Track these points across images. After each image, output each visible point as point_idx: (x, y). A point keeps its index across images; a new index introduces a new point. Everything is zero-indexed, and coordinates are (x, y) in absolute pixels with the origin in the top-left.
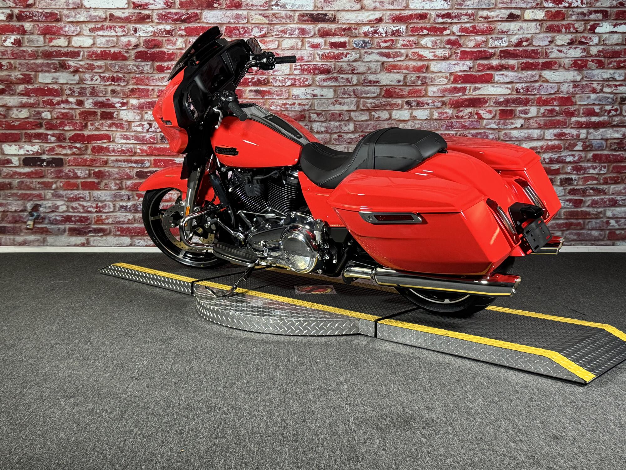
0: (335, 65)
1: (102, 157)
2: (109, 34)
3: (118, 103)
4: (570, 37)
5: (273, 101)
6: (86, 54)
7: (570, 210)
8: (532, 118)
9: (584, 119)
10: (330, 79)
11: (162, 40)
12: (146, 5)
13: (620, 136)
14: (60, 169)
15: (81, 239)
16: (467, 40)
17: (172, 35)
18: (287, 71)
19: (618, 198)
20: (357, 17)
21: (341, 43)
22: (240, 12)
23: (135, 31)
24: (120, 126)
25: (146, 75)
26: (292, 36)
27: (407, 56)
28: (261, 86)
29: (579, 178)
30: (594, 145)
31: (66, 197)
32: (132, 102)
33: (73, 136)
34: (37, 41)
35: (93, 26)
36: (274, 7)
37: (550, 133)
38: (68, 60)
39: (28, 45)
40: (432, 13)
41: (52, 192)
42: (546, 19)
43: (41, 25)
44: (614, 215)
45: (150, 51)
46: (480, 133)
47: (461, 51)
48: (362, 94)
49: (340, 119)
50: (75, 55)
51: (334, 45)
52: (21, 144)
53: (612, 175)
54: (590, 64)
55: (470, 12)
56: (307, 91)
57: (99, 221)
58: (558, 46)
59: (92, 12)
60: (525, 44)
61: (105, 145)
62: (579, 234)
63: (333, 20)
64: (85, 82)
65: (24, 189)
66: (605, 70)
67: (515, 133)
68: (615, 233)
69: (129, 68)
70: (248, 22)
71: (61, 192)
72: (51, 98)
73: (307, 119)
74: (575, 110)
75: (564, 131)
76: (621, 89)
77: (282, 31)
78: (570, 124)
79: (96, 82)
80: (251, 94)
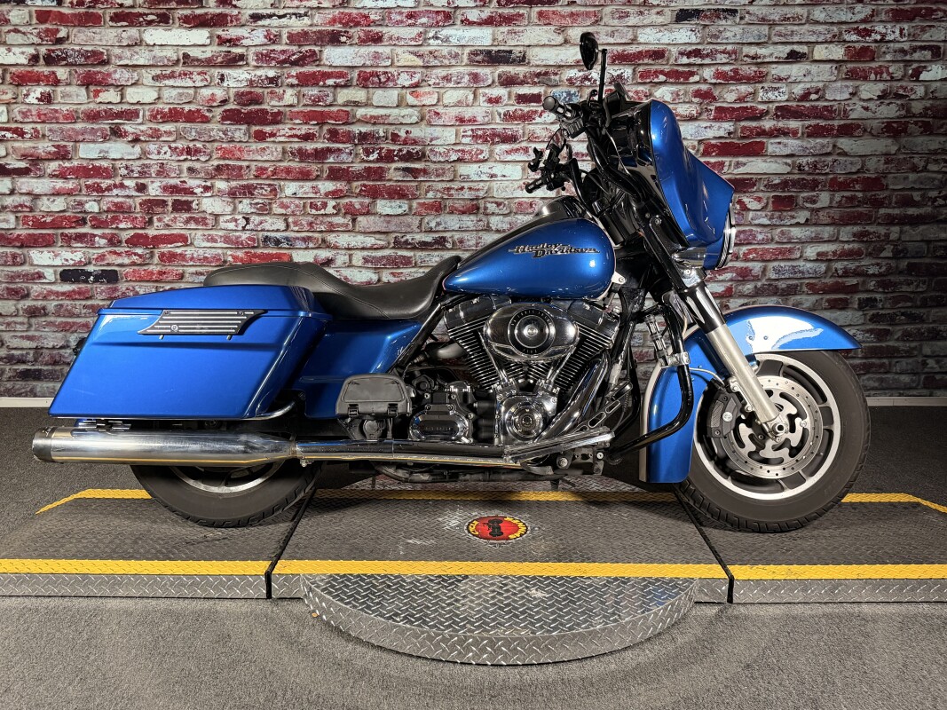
0: (524, 129)
1: (175, 268)
2: (182, 85)
3: (198, 187)
4: (881, 86)
5: (430, 184)
6: (147, 113)
7: (871, 345)
8: (822, 209)
9: (896, 211)
10: (517, 150)
11: (263, 93)
12: (238, 39)
14: (114, 286)
16: (726, 90)
17: (277, 85)
18: (452, 139)
19: (942, 328)
20: (557, 55)
21: (533, 95)
22: (379, 49)
23: (222, 79)
24: (203, 221)
25: (238, 145)
26: (460, 85)
28: (412, 162)
29: (885, 298)
30: (909, 249)
32: (219, 186)
33: (132, 237)
34: (77, 95)
35: (158, 71)
36: (431, 41)
37: (846, 233)
38: (124, 124)
39: (62, 101)
40: (672, 50)
42: (846, 59)
43: (80, 70)
44: (933, 352)
45: (245, 110)
46: (743, 232)
47: (716, 108)
49: (530, 210)
50: (131, 115)
51: (522, 99)
52: (57, 250)
53: (934, 294)
54: (912, 127)
55: (729, 48)
56: (481, 169)
58: (864, 100)
59: (157, 52)
60: (813, 97)
61: (179, 251)
62: (881, 380)
63: (522, 60)
64: (150, 157)
65: (64, 316)
66: (930, 138)
67: (796, 232)
68: (934, 378)
69: (212, 134)
70: (391, 65)
72: (98, 181)
73: (482, 211)
74: (884, 198)
75: (867, 228)
77: (444, 78)
78: (877, 218)
79: (165, 156)
80: (398, 174)
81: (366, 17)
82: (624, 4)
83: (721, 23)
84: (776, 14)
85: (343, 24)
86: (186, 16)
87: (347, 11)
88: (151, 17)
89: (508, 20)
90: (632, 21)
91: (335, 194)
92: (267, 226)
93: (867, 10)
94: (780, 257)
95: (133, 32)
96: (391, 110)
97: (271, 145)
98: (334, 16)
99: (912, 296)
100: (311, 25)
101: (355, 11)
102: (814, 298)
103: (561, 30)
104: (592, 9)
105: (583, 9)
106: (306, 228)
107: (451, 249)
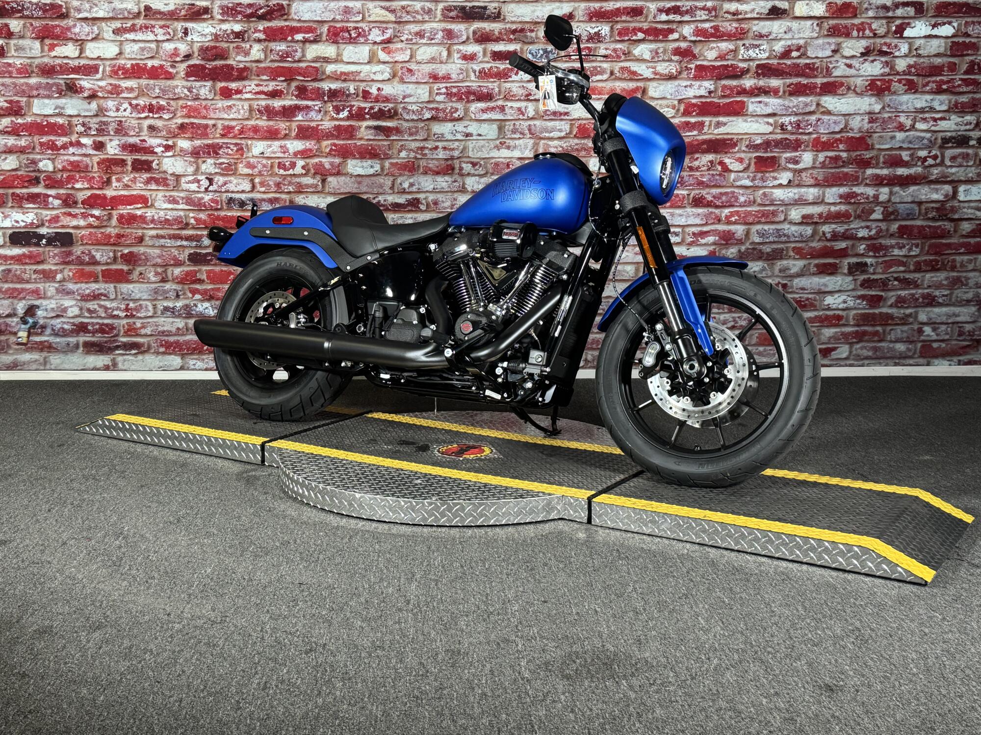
0: (499, 87)
1: (134, 231)
2: (143, 39)
3: (159, 146)
4: (864, 43)
5: (403, 143)
6: (108, 69)
7: (863, 311)
8: (805, 169)
9: (885, 172)
10: (493, 109)
11: (228, 47)
13: (941, 198)
14: (68, 249)
15: (103, 360)
16: (706, 48)
17: (243, 40)
18: (425, 97)
19: (937, 293)
20: (533, 11)
21: (509, 52)
22: (349, 4)
23: (186, 32)
24: (162, 181)
25: (204, 103)
26: (433, 41)
27: (612, 73)
28: (384, 120)
29: (876, 262)
30: (900, 211)
31: (79, 294)
32: (182, 145)
33: (89, 197)
34: (31, 49)
35: (117, 24)
37: (832, 194)
38: (79, 79)
39: (16, 54)
40: (651, 6)
41: (57, 285)
42: (827, 15)
43: (37, 23)
44: (931, 319)
45: (210, 65)
46: (726, 194)
47: (697, 66)
48: (541, 132)
50: (90, 70)
51: (498, 56)
52: (7, 211)
53: (927, 258)
54: (895, 86)
55: (709, 4)
56: (456, 128)
57: (131, 331)
58: (847, 58)
59: (117, 4)
60: (795, 54)
61: (139, 213)
62: (875, 349)
63: (497, 16)
64: (107, 114)
65: (12, 282)
66: (918, 96)
67: (779, 194)
68: (930, 346)
69: (176, 91)
70: (363, 20)
71: (71, 286)
72: (53, 138)
73: (457, 171)
74: (871, 158)
75: (855, 189)
76: (943, 125)
77: (416, 34)
78: (864, 179)
79: (124, 114)
80: (369, 132)
91: (305, 154)
92: (231, 187)
94: (763, 220)
96: (363, 66)
97: (238, 103)
99: (905, 260)
102: (801, 263)
106: (273, 189)
107: (425, 211)
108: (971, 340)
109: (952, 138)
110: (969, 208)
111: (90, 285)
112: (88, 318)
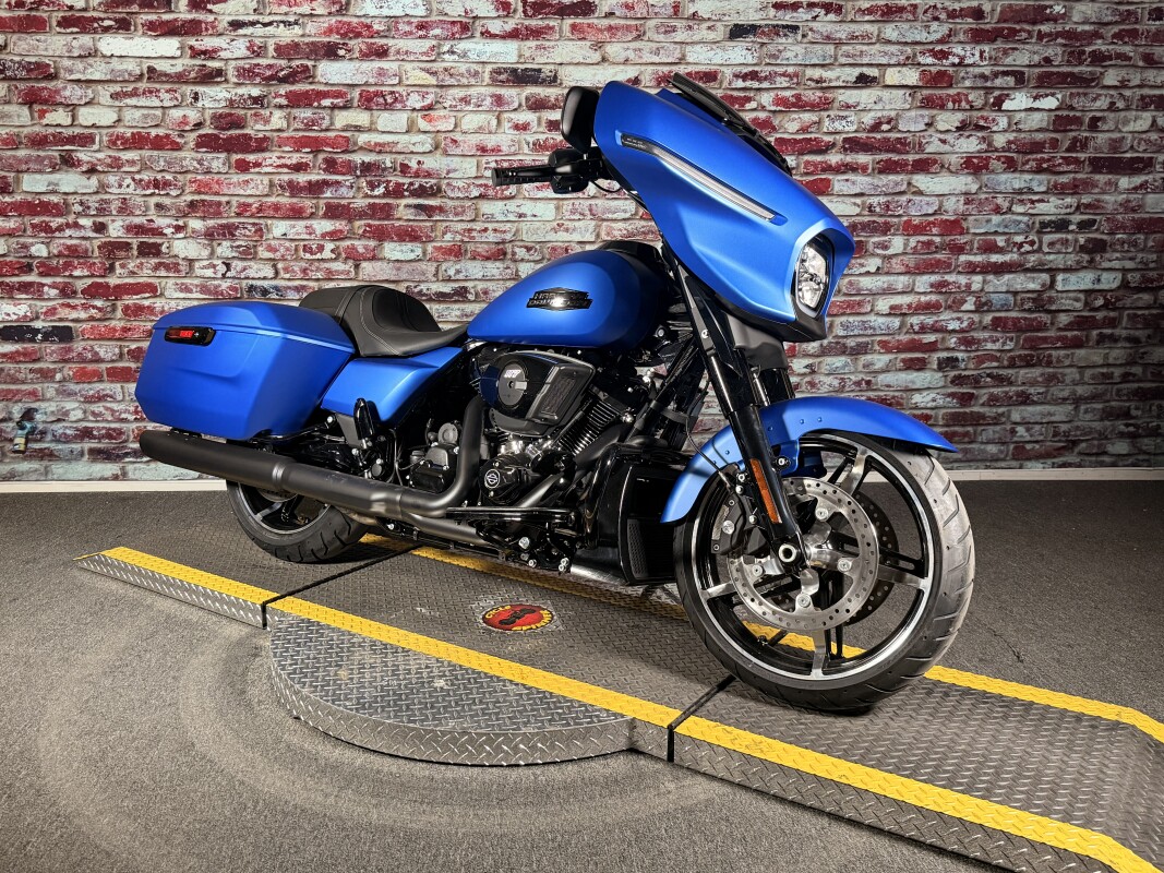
1: (143, 324)
2: (148, 104)
3: (169, 226)
4: (960, 116)
5: (448, 224)
6: (105, 139)
7: (953, 410)
8: (896, 255)
9: (978, 259)
11: (246, 115)
12: (215, 51)
13: (1038, 287)
14: (68, 345)
15: (111, 468)
16: (786, 119)
17: (262, 106)
18: (472, 172)
19: (1032, 390)
22: (384, 64)
23: (196, 97)
24: (175, 267)
25: (216, 177)
26: (480, 109)
28: (426, 198)
29: (968, 357)
30: (994, 301)
31: (82, 396)
32: (194, 226)
33: (90, 286)
34: (19, 116)
35: (117, 88)
36: (446, 56)
37: (923, 282)
38: (76, 151)
40: (726, 71)
41: (56, 386)
42: (920, 84)
43: (22, 86)
44: (1024, 419)
45: (224, 135)
47: (776, 139)
48: (604, 213)
50: (85, 140)
51: (554, 126)
53: (1023, 352)
54: (994, 164)
55: (791, 70)
56: (507, 207)
58: (941, 132)
59: (116, 65)
60: (885, 127)
61: (146, 303)
62: (965, 451)
63: (553, 81)
64: (109, 190)
65: (5, 383)
66: (1017, 175)
67: (867, 283)
68: (1024, 448)
69: (184, 163)
70: (399, 83)
71: (73, 387)
72: (47, 219)
73: (509, 256)
74: (965, 243)
75: (947, 277)
76: (1041, 207)
77: (462, 100)
78: (957, 266)
79: (128, 190)
80: (409, 212)
81: (369, 27)
82: (670, 17)
83: (780, 40)
84: (842, 32)
85: (342, 35)
86: (151, 22)
87: (345, 19)
88: (107, 23)
89: (536, 33)
90: (680, 36)
91: (334, 236)
92: (251, 273)
93: (944, 29)
94: (848, 311)
95: (86, 40)
96: (400, 136)
97: (256, 177)
98: (330, 26)
99: (998, 355)
100: (303, 36)
101: (355, 20)
102: (887, 358)
103: (598, 46)
104: (633, 23)
105: (622, 22)
106: (299, 275)
107: (474, 301)
108: (1067, 441)
109: (1053, 222)
110: (1067, 298)
111: (93, 385)
112: (92, 421)
